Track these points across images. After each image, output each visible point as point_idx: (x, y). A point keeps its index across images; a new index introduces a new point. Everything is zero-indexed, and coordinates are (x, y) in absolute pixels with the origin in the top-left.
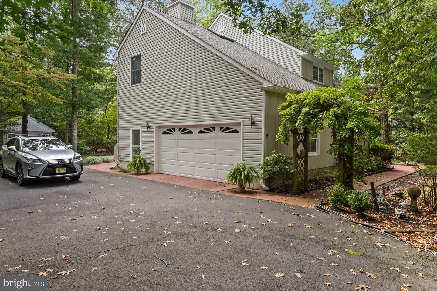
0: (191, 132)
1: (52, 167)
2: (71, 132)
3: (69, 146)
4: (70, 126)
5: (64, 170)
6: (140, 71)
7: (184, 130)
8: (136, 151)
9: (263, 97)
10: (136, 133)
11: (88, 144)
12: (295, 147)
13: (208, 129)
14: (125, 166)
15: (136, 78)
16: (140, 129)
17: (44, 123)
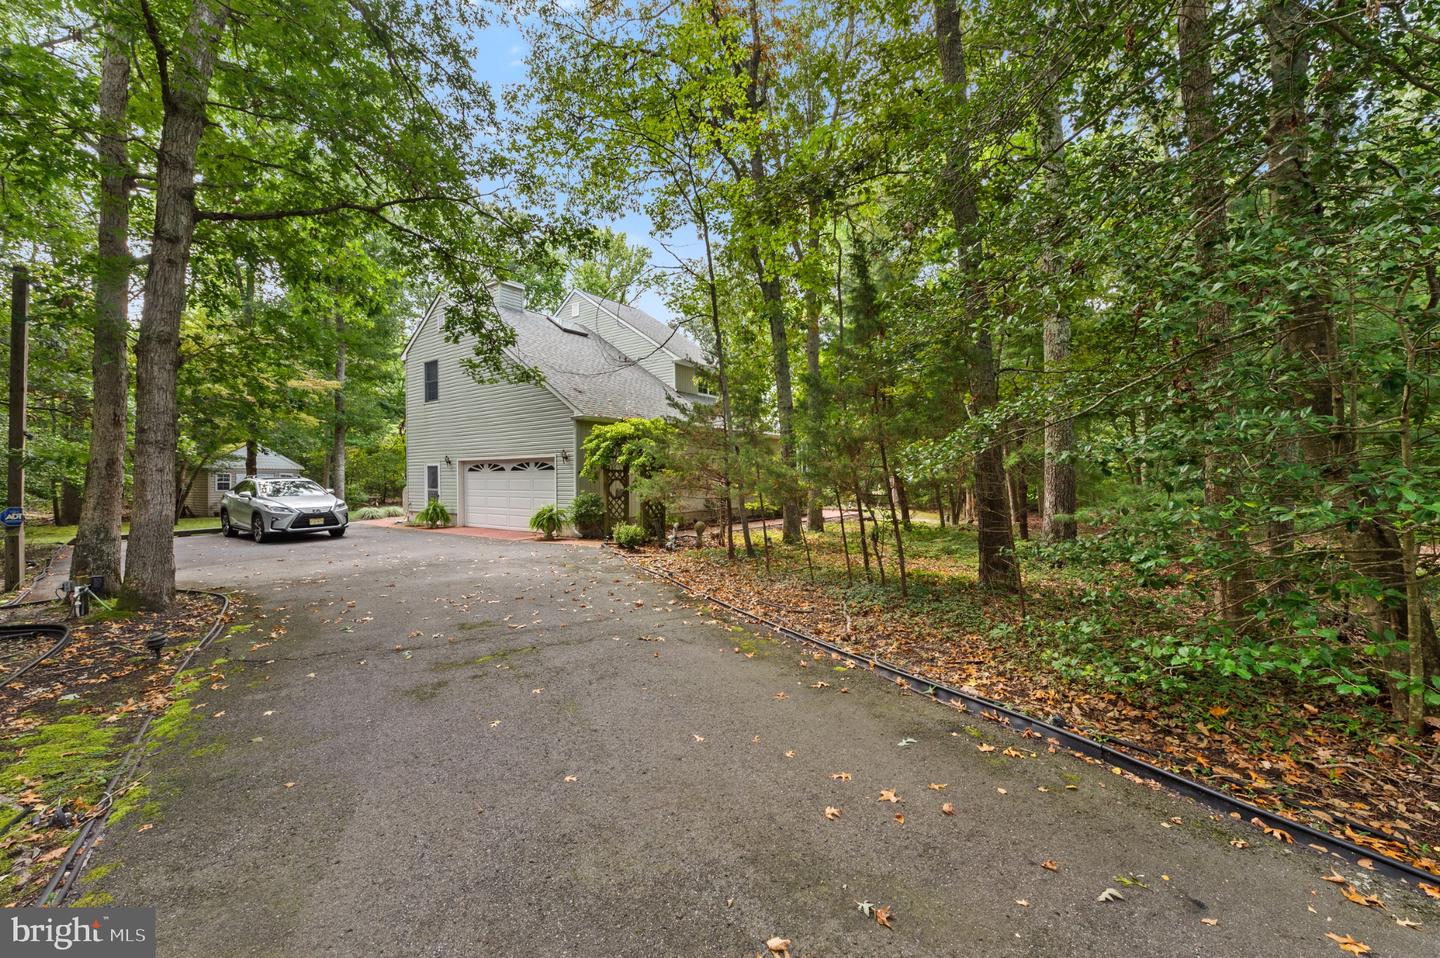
0: (502, 469)
1: (303, 519)
2: (334, 470)
3: (329, 490)
4: (333, 459)
5: (321, 521)
6: (436, 383)
7: (496, 466)
8: (434, 496)
9: (573, 429)
10: (433, 471)
11: (369, 489)
12: (607, 486)
13: (522, 465)
14: (414, 519)
15: (432, 393)
16: (438, 464)
17: (287, 456)
